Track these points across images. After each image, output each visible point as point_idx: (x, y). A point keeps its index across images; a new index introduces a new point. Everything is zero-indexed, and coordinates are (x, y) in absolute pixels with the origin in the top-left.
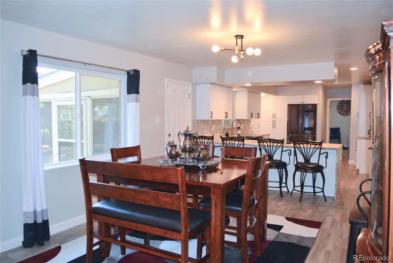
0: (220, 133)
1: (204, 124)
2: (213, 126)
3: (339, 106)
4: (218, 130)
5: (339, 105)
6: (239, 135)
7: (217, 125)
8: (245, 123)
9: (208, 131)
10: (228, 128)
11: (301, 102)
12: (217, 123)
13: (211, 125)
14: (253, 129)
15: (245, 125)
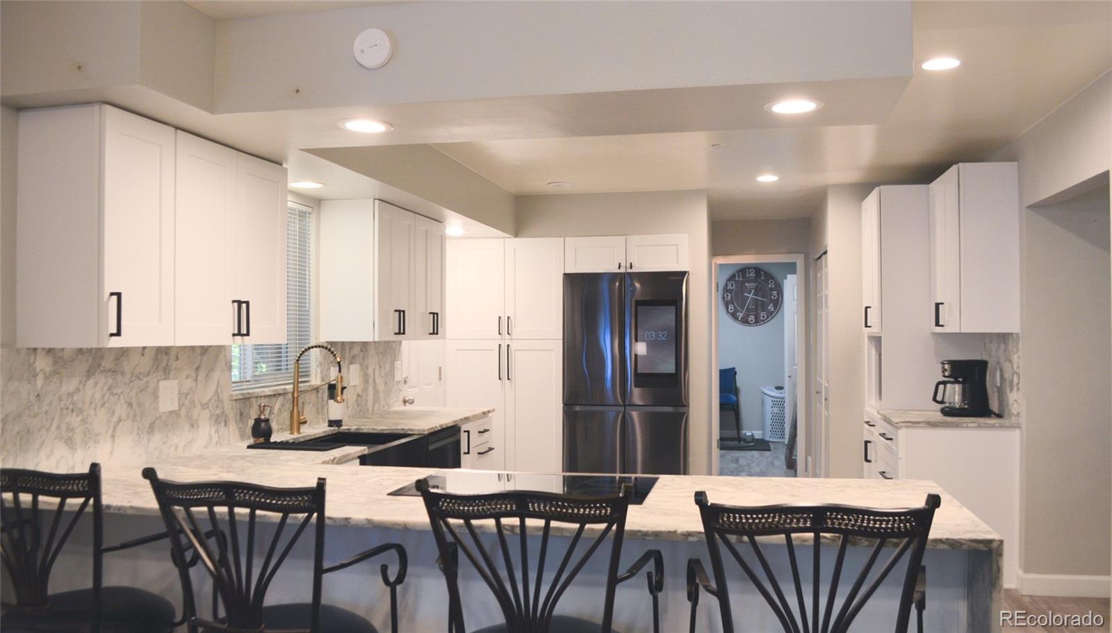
0: (217, 421)
1: (90, 373)
2: (163, 384)
3: (730, 291)
4: (204, 406)
5: (729, 287)
6: (338, 423)
7: (196, 380)
8: (373, 361)
9: (120, 420)
10: (267, 391)
11: (620, 264)
12: (196, 366)
13: (145, 379)
14: (411, 387)
15: (370, 371)
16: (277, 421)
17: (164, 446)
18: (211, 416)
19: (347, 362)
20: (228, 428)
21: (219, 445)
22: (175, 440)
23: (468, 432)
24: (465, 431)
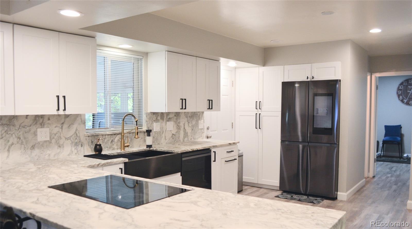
3: (401, 90)
4: (67, 139)
5: (400, 88)
6: (150, 146)
7: (62, 128)
9: (13, 144)
10: (109, 133)
11: (308, 77)
12: (62, 122)
13: (28, 128)
14: (211, 131)
15: (182, 124)
16: (117, 145)
17: (41, 155)
18: (72, 143)
19: (165, 120)
20: (84, 147)
21: (77, 154)
22: (48, 152)
23: (215, 152)
24: (214, 152)
